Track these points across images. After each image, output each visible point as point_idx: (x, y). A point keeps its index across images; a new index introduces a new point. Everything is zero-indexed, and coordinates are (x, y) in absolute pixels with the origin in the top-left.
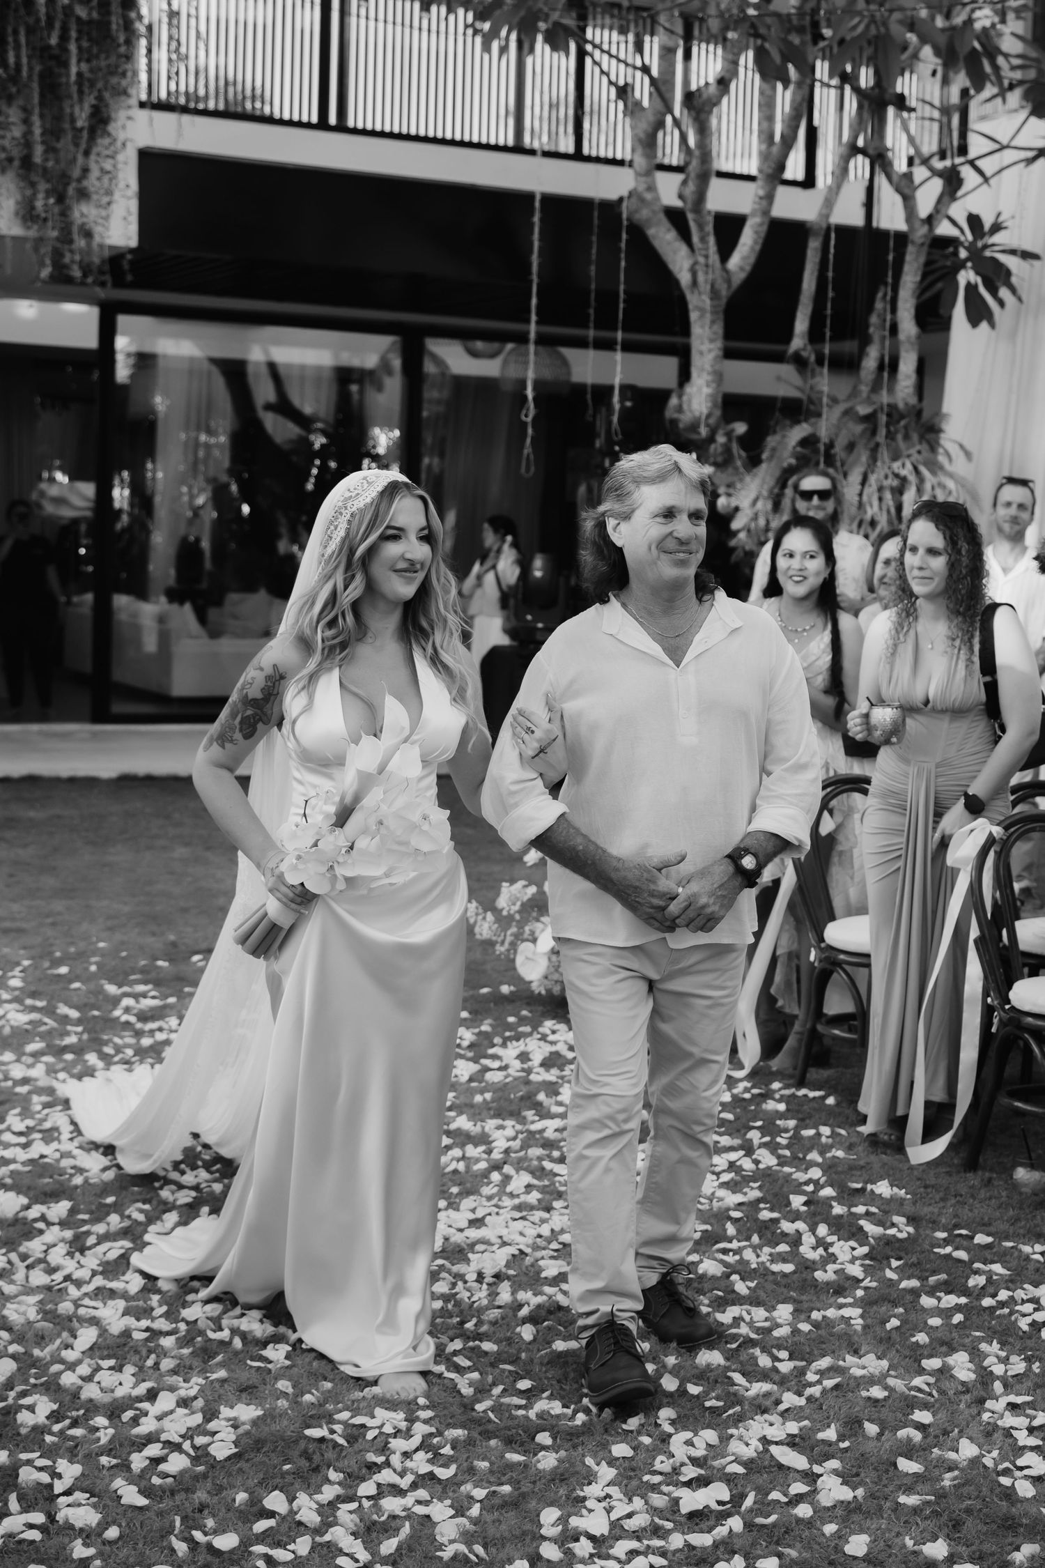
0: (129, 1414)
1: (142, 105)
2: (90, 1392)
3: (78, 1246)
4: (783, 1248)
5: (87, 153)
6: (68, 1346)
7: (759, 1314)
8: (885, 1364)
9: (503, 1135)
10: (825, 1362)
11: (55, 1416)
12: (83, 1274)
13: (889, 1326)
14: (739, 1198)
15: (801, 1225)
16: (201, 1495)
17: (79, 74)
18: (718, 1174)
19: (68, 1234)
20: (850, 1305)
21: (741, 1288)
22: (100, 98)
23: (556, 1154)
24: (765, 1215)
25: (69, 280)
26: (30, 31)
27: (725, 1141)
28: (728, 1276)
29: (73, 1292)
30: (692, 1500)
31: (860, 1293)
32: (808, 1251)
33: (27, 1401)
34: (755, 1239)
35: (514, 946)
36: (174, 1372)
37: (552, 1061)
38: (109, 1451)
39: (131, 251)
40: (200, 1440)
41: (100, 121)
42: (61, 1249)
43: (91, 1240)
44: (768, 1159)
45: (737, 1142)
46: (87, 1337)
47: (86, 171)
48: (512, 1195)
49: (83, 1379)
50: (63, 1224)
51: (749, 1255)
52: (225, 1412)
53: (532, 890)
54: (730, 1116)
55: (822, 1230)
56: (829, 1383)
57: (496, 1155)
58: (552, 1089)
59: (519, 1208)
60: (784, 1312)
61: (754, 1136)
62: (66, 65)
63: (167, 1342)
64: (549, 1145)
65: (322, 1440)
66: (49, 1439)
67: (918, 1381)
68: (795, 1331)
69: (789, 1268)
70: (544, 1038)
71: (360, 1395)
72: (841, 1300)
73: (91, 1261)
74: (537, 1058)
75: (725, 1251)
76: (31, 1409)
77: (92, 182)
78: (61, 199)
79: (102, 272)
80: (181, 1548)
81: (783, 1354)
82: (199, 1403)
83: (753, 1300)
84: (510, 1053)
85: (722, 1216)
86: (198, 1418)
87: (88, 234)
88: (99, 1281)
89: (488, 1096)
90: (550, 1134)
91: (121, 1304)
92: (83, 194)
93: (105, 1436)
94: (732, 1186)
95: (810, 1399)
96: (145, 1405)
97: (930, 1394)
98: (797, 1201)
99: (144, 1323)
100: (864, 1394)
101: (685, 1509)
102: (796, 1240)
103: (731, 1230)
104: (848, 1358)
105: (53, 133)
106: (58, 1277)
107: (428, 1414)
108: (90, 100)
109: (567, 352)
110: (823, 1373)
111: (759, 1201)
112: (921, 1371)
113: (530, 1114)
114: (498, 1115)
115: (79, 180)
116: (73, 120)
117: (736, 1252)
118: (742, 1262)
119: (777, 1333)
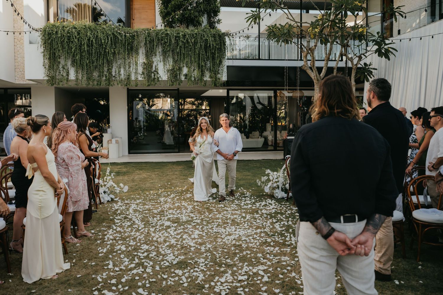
0: (165, 256)
1: (227, 59)
2: (163, 252)
3: (175, 230)
4: (283, 238)
5: (219, 67)
6: (164, 245)
7: (272, 248)
8: (289, 259)
9: (248, 217)
10: (279, 257)
11: (155, 255)
12: (173, 235)
13: (293, 252)
14: (281, 229)
15: (289, 234)
16: (168, 269)
17: (217, 56)
18: (280, 225)
19: (175, 229)
20: (289, 248)
21: (272, 244)
22: (220, 59)
23: (255, 220)
24: (283, 232)
25: (217, 86)
26: (210, 50)
27: (285, 220)
28: (271, 242)
29: (170, 237)
30: (240, 278)
31: (292, 246)
32: (287, 239)
33: (152, 253)
34: (280, 236)
35: (264, 187)
36: (176, 250)
37: (265, 205)
38: (159, 261)
39: (226, 81)
40: (172, 261)
41: (221, 62)
42: (173, 230)
43: (177, 230)
44: (290, 223)
45: (287, 220)
46: (168, 244)
47: (219, 70)
48: (244, 227)
49: (163, 250)
50: (175, 227)
51: (277, 239)
52: (179, 257)
53: (268, 178)
54: (288, 216)
55: (292, 235)
56: (276, 261)
57: (246, 220)
58: (261, 210)
59: (244, 229)
60: (277, 248)
61: (290, 219)
62: (215, 54)
63: (178, 246)
64: (256, 219)
65: (190, 263)
66: (152, 259)
67: (293, 262)
68: (277, 252)
69: (282, 241)
70: (266, 202)
71: (201, 256)
72: (288, 247)
73: (175, 233)
74: (262, 205)
75: (273, 238)
76: (152, 254)
77: (220, 72)
78: (215, 74)
79: (221, 84)
80: (159, 277)
81: (273, 256)
82: (176, 255)
83: (272, 246)
84: (258, 204)
85: (276, 232)
86: (175, 257)
87: (220, 79)
88: (175, 236)
89: (251, 211)
90: (256, 217)
91: (175, 239)
92: (219, 73)
93: (160, 259)
94: (281, 227)
95: (272, 264)
96: (168, 255)
97: (294, 265)
98: (291, 230)
99: (177, 243)
100: (282, 263)
101: (239, 279)
102: (287, 237)
103: (276, 234)
104: (283, 257)
105: (214, 65)
106: (169, 235)
107: (209, 260)
108: (219, 59)
109: (303, 91)
110: (277, 259)
111: (285, 230)
112: (294, 260)
113: (255, 214)
114: (250, 214)
115: (218, 71)
116: (217, 63)
117: (274, 238)
118: (275, 240)
119: (274, 252)
